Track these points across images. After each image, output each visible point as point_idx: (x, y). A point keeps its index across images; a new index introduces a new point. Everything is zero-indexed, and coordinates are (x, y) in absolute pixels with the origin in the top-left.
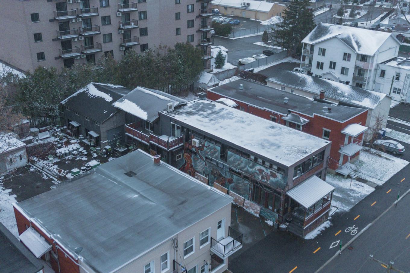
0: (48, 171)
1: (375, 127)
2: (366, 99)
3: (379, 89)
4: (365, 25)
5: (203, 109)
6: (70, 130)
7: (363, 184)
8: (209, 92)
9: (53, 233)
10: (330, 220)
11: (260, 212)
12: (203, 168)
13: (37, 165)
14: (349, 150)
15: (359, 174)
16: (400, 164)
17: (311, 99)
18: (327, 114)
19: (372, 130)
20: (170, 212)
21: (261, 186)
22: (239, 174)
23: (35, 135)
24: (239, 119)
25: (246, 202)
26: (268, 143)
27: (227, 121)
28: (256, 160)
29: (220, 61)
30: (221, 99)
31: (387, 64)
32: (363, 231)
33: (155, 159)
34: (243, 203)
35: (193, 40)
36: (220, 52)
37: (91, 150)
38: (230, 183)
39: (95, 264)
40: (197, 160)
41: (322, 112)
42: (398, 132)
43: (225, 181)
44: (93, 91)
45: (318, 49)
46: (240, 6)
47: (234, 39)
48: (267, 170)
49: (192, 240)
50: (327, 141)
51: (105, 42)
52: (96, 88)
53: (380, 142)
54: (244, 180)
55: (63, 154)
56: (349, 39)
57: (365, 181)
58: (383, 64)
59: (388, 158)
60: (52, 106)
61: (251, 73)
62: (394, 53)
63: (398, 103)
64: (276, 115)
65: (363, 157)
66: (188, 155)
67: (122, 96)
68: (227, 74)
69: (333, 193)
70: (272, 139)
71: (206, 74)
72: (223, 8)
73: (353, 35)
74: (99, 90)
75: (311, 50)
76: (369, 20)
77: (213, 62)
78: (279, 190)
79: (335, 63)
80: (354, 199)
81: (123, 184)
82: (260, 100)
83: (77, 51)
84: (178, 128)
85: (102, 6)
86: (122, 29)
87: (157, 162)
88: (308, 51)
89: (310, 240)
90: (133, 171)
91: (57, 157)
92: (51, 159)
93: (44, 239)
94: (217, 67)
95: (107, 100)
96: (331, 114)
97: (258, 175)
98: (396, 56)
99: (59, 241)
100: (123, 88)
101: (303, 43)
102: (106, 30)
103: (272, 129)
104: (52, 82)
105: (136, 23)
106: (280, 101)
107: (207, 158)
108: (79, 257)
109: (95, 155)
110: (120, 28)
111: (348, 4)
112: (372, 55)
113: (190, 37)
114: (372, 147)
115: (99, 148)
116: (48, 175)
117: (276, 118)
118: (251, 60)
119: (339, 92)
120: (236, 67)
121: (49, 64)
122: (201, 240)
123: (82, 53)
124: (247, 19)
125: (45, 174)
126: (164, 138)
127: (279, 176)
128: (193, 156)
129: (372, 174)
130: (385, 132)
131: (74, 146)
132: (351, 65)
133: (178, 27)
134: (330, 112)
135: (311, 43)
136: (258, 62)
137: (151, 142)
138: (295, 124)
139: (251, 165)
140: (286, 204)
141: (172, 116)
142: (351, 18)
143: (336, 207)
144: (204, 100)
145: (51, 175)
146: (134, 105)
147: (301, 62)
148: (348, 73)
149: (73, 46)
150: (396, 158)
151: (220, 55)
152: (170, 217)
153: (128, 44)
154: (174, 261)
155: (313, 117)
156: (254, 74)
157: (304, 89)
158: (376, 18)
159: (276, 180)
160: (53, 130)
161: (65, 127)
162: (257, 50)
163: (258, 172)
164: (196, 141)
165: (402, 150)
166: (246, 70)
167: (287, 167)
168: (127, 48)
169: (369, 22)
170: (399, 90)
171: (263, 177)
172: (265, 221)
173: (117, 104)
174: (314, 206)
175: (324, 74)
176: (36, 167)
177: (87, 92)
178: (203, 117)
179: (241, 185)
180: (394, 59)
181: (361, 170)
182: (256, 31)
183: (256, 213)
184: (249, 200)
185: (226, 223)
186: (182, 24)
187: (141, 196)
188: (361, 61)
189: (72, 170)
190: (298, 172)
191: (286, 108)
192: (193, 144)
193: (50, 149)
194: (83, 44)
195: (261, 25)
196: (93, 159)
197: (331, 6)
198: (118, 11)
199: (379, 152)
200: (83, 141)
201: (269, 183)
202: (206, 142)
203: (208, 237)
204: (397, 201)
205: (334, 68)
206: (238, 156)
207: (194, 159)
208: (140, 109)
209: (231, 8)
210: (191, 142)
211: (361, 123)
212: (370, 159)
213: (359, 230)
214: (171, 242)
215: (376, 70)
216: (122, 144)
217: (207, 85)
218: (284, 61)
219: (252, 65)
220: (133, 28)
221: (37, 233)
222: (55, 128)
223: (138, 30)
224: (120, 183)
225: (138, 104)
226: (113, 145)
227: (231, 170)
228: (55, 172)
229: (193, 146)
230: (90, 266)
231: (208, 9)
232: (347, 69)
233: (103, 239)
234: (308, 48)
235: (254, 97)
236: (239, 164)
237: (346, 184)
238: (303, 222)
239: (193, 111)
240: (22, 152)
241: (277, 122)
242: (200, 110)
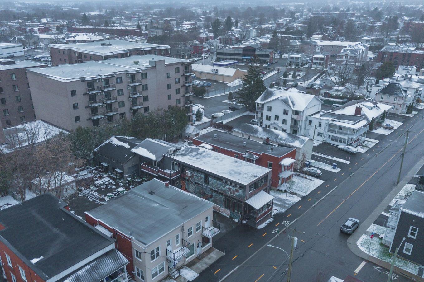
0: (91, 196)
1: (302, 159)
2: (296, 141)
3: (309, 134)
4: (303, 84)
5: (191, 152)
6: (101, 169)
7: (294, 196)
8: (194, 140)
9: (113, 226)
10: (273, 218)
11: (230, 215)
12: (194, 189)
13: (83, 192)
14: (285, 174)
15: (292, 190)
16: (318, 182)
17: (261, 143)
18: (270, 152)
19: (300, 161)
20: (179, 212)
21: (230, 198)
22: (216, 192)
23: (77, 172)
24: (215, 157)
25: (221, 209)
26: (233, 172)
27: (207, 159)
28: (226, 182)
29: (199, 116)
30: (203, 145)
31: (313, 116)
32: (292, 223)
33: (166, 183)
34: (219, 209)
35: (180, 103)
36: (199, 110)
37: (117, 181)
38: (211, 198)
39: (141, 239)
40: (190, 185)
41: (268, 151)
42: (319, 162)
43: (208, 196)
44: (115, 141)
45: (267, 107)
46: (211, 72)
47: (208, 98)
48: (233, 188)
49: (191, 228)
50: (269, 169)
51: (120, 107)
52: (117, 139)
53: (306, 169)
54: (219, 195)
55: (99, 185)
56: (287, 100)
57: (295, 194)
58: (310, 117)
59: (311, 179)
60: (88, 153)
61: (221, 124)
62: (318, 108)
63: (321, 143)
64: (238, 154)
65: (295, 179)
66: (183, 181)
67: (137, 145)
68: (205, 126)
69: (274, 201)
70: (236, 169)
71: (190, 126)
72: (198, 73)
73: (290, 97)
74: (120, 141)
75: (262, 108)
76: (306, 81)
77: (194, 117)
78: (241, 200)
79: (278, 117)
80: (288, 205)
81: (148, 198)
82: (227, 144)
83: (101, 115)
84: (176, 164)
85: (117, 83)
86: (131, 98)
87: (167, 185)
88: (260, 108)
89: (261, 229)
90: (153, 192)
91: (96, 186)
92: (92, 188)
93: (108, 230)
94: (197, 120)
95: (126, 148)
96: (273, 152)
97: (228, 192)
98: (320, 110)
99: (118, 230)
100: (135, 139)
101: (256, 103)
102: (120, 99)
103: (236, 163)
104: (88, 136)
105: (141, 93)
106: (241, 144)
107: (196, 183)
108: (132, 237)
109: (122, 184)
110: (130, 97)
111: (292, 67)
112: (302, 110)
113: (178, 101)
114: (301, 173)
115: (123, 180)
116: (92, 198)
117: (238, 156)
118: (221, 114)
119: (279, 137)
120: (210, 120)
121: (84, 124)
122: (197, 227)
123: (105, 115)
124: (217, 82)
125: (90, 198)
126: (168, 171)
127: (241, 191)
128: (186, 182)
129: (300, 190)
130: (310, 162)
131: (106, 179)
132: (289, 118)
133: (169, 94)
134: (272, 151)
135: (262, 103)
136: (226, 116)
137: (159, 174)
138: (251, 159)
139: (223, 185)
140: (245, 208)
141: (172, 157)
142: (293, 79)
143: (276, 210)
144: (192, 145)
145: (93, 198)
146: (146, 151)
147: (255, 115)
148: (287, 123)
149: (99, 110)
150: (316, 179)
151: (199, 111)
152: (179, 215)
153: (136, 108)
154: (182, 239)
155: (261, 154)
156: (223, 125)
157: (257, 135)
158: (311, 79)
159: (239, 193)
160: (90, 169)
161: (97, 167)
162: (225, 106)
163: (228, 189)
164: (188, 173)
165: (320, 174)
166: (218, 122)
167: (245, 185)
168: (136, 111)
169: (306, 82)
170: (322, 134)
171: (231, 193)
172: (234, 220)
173: (134, 150)
174: (262, 208)
175: (272, 124)
176: (83, 193)
177: (111, 142)
178: (192, 157)
179: (217, 198)
180: (319, 112)
181: (293, 187)
182: (224, 91)
183: (228, 215)
184: (223, 207)
185: (210, 218)
186: (172, 92)
187: (161, 205)
188: (295, 115)
189: (108, 194)
190: (252, 189)
191: (245, 149)
192: (187, 175)
193: (91, 182)
194: (105, 109)
195: (227, 86)
196: (120, 187)
197: (278, 70)
198: (128, 86)
199: (305, 175)
200: (111, 175)
201: (235, 196)
202: (195, 173)
203: (200, 226)
204: (314, 205)
205: (278, 120)
206: (215, 181)
207: (187, 184)
208: (150, 153)
209: (204, 73)
210: (185, 173)
211: (292, 157)
212: (300, 180)
213: (290, 223)
214: (180, 228)
215: (306, 120)
216: (138, 176)
217: (191, 134)
218: (244, 114)
219: (222, 118)
220: (139, 97)
221: (103, 227)
222: (91, 168)
223: (142, 98)
224: (146, 198)
225: (148, 150)
226: (132, 177)
227: (211, 190)
228: (97, 196)
229: (187, 176)
230: (139, 241)
231: (190, 80)
232: (287, 120)
233: (143, 228)
234: (260, 106)
235: (224, 142)
236: (216, 186)
237: (283, 196)
238: (256, 219)
239: (185, 153)
240: (74, 184)
241: (239, 159)
242: (190, 152)
